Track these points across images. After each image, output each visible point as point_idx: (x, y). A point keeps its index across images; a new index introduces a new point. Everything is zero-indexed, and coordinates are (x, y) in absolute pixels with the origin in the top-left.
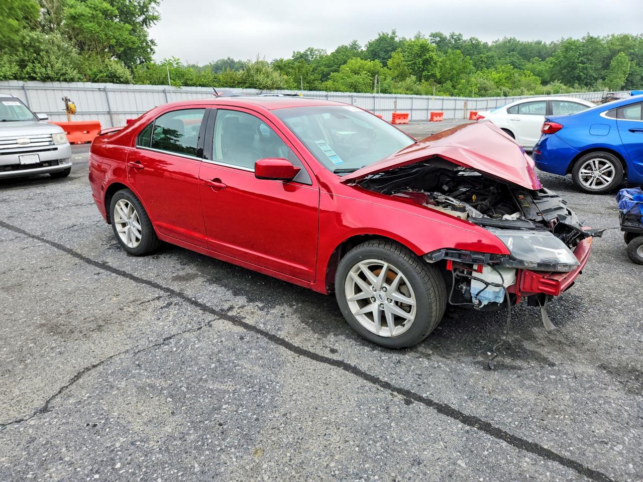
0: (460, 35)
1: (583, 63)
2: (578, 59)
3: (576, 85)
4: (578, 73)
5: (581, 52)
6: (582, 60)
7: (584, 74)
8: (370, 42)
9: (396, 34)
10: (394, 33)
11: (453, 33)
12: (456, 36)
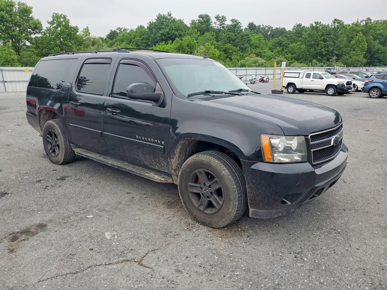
0: (223, 16)
1: (324, 40)
2: (320, 38)
3: (314, 61)
4: (320, 50)
5: (324, 32)
6: (324, 38)
7: (326, 51)
8: (151, 22)
9: (172, 15)
10: (170, 15)
11: (218, 15)
12: (220, 17)
